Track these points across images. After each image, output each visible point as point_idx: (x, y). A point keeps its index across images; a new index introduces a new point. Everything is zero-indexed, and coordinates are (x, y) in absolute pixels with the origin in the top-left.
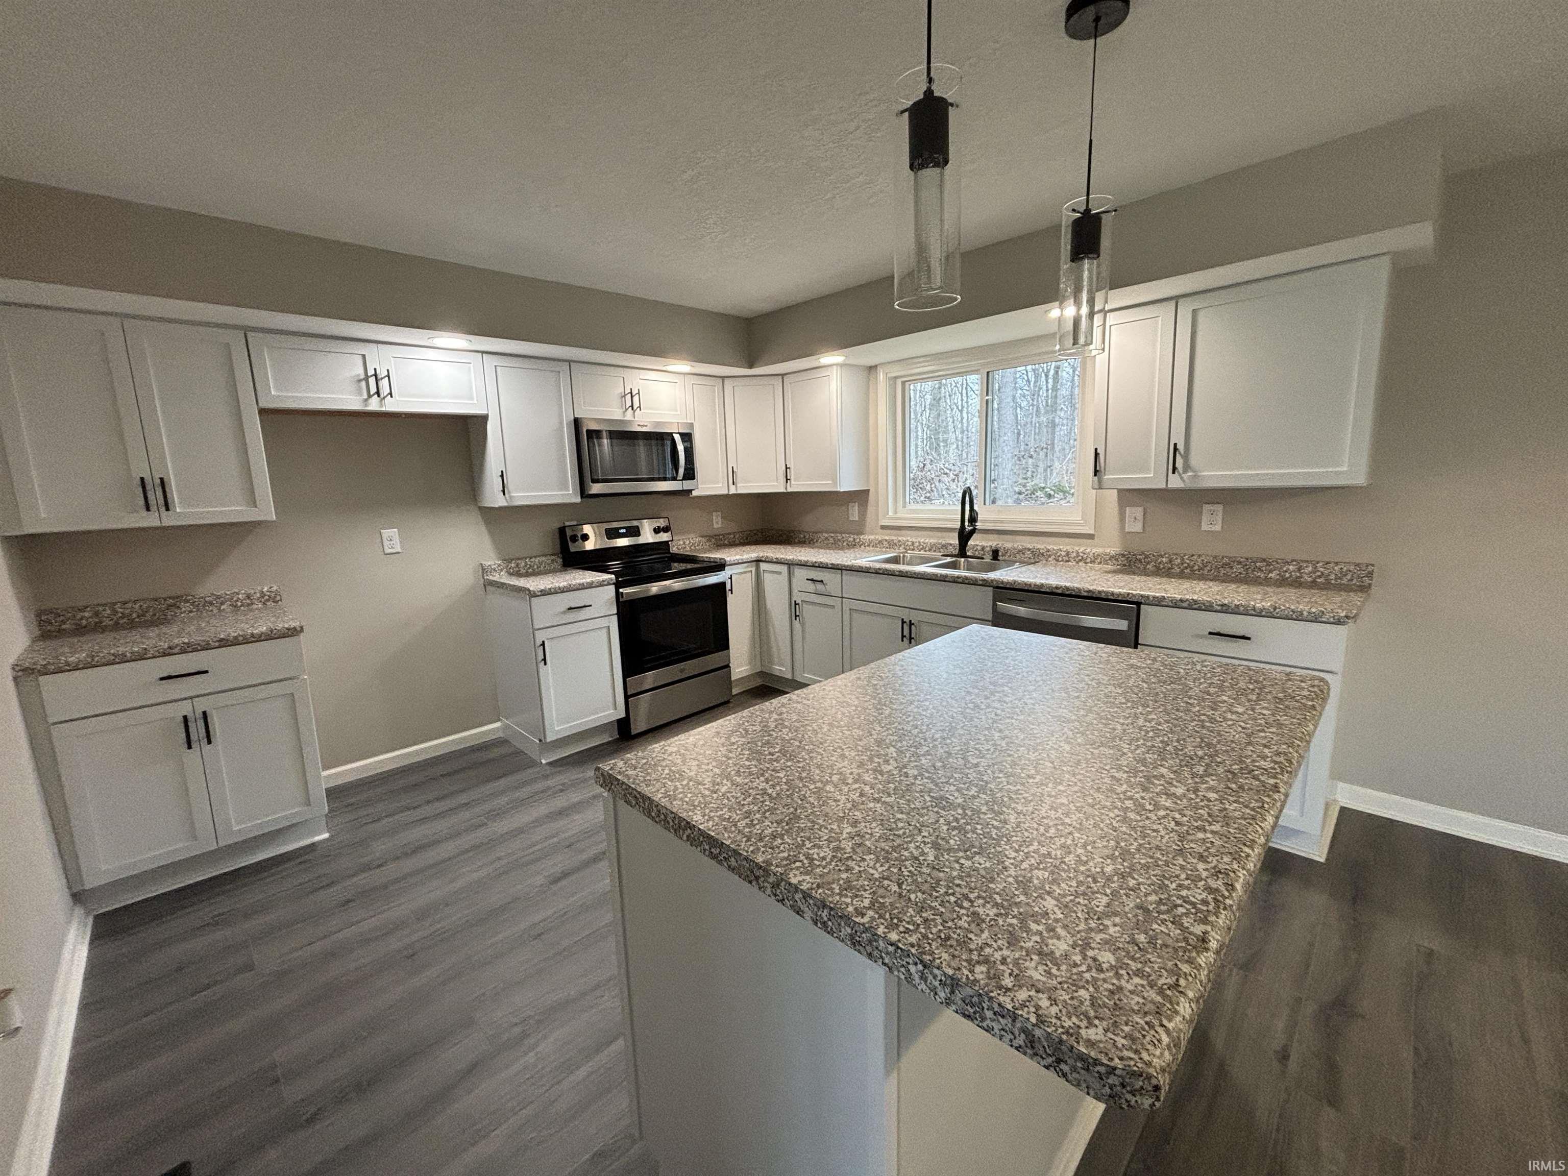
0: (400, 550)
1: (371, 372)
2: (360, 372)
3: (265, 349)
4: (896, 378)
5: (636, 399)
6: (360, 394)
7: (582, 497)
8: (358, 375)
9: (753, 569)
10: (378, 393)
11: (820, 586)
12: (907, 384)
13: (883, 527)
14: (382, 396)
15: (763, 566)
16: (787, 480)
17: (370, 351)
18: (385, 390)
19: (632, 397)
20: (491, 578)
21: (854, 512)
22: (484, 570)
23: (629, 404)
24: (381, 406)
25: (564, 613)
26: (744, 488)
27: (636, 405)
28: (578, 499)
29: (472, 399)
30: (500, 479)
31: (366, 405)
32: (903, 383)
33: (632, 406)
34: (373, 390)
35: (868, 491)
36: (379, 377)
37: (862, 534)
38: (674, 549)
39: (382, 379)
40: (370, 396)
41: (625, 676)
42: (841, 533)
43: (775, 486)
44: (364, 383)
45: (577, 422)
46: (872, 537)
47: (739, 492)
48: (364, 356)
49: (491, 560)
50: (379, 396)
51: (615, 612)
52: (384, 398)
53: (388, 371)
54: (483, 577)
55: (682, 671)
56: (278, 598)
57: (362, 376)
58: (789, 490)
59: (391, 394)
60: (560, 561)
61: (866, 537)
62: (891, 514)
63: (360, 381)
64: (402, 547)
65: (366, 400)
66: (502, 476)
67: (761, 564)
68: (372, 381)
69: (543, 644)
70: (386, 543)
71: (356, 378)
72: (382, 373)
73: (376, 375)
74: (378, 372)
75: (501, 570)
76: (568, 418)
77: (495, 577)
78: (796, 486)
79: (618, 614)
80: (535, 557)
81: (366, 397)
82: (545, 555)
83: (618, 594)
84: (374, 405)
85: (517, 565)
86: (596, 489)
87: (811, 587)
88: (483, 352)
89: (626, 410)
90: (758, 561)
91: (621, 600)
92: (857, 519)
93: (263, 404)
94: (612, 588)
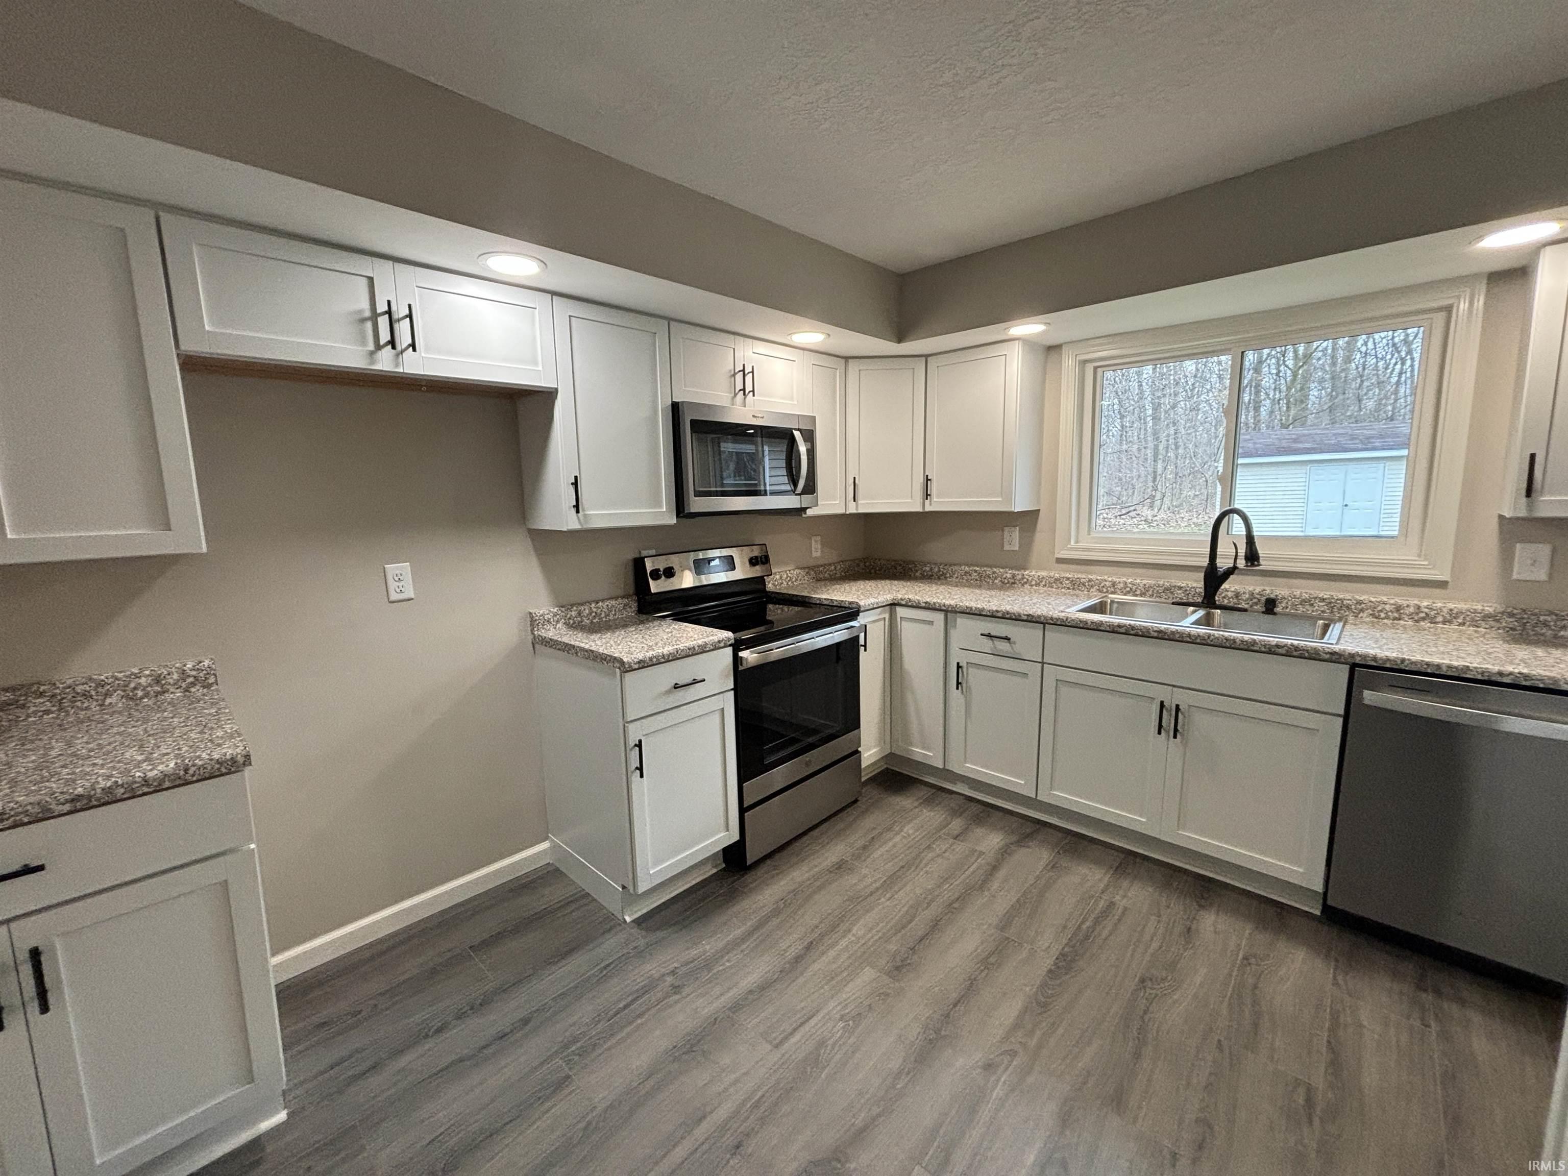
0: (413, 596)
1: (382, 307)
2: (364, 304)
3: (195, 249)
4: (1085, 362)
5: (749, 378)
6: (364, 343)
7: (678, 516)
8: (361, 311)
9: (887, 616)
10: (392, 343)
11: (1003, 646)
12: (1100, 370)
13: (1060, 561)
14: (399, 348)
15: (901, 612)
16: (927, 495)
17: (382, 271)
18: (404, 339)
19: (744, 376)
20: (543, 633)
21: (1013, 539)
22: (533, 621)
23: (739, 386)
24: (397, 365)
25: (668, 692)
26: (866, 506)
27: (749, 388)
28: (673, 520)
29: (536, 364)
30: (572, 490)
31: (373, 363)
32: (1096, 368)
33: (744, 390)
34: (385, 336)
35: (1039, 510)
36: (395, 317)
37: (1025, 569)
38: (770, 587)
39: (399, 320)
40: (378, 347)
41: (741, 780)
42: (991, 567)
43: (910, 504)
44: (369, 325)
45: (676, 408)
46: (1044, 573)
47: (861, 511)
48: (371, 280)
49: (544, 607)
50: (394, 347)
51: (731, 685)
52: (402, 352)
53: (410, 306)
54: (532, 631)
55: (808, 764)
56: (212, 680)
57: (367, 314)
58: (928, 508)
59: (413, 346)
60: (634, 606)
61: (1032, 573)
62: (1072, 543)
63: (363, 320)
64: (415, 593)
65: (372, 353)
66: (575, 484)
67: (898, 609)
68: (383, 322)
69: (639, 745)
70: (392, 585)
71: (358, 317)
72: (400, 311)
73: (389, 312)
74: (394, 308)
75: (558, 622)
76: (663, 403)
77: (550, 633)
78: (937, 504)
79: (735, 689)
80: (603, 601)
81: (371, 347)
82: (616, 598)
83: (737, 660)
84: (385, 362)
85: (579, 614)
86: (698, 504)
87: (987, 644)
88: (554, 293)
89: (736, 395)
90: (893, 605)
91: (741, 668)
92: (1017, 548)
93: (190, 346)
94: (729, 651)
